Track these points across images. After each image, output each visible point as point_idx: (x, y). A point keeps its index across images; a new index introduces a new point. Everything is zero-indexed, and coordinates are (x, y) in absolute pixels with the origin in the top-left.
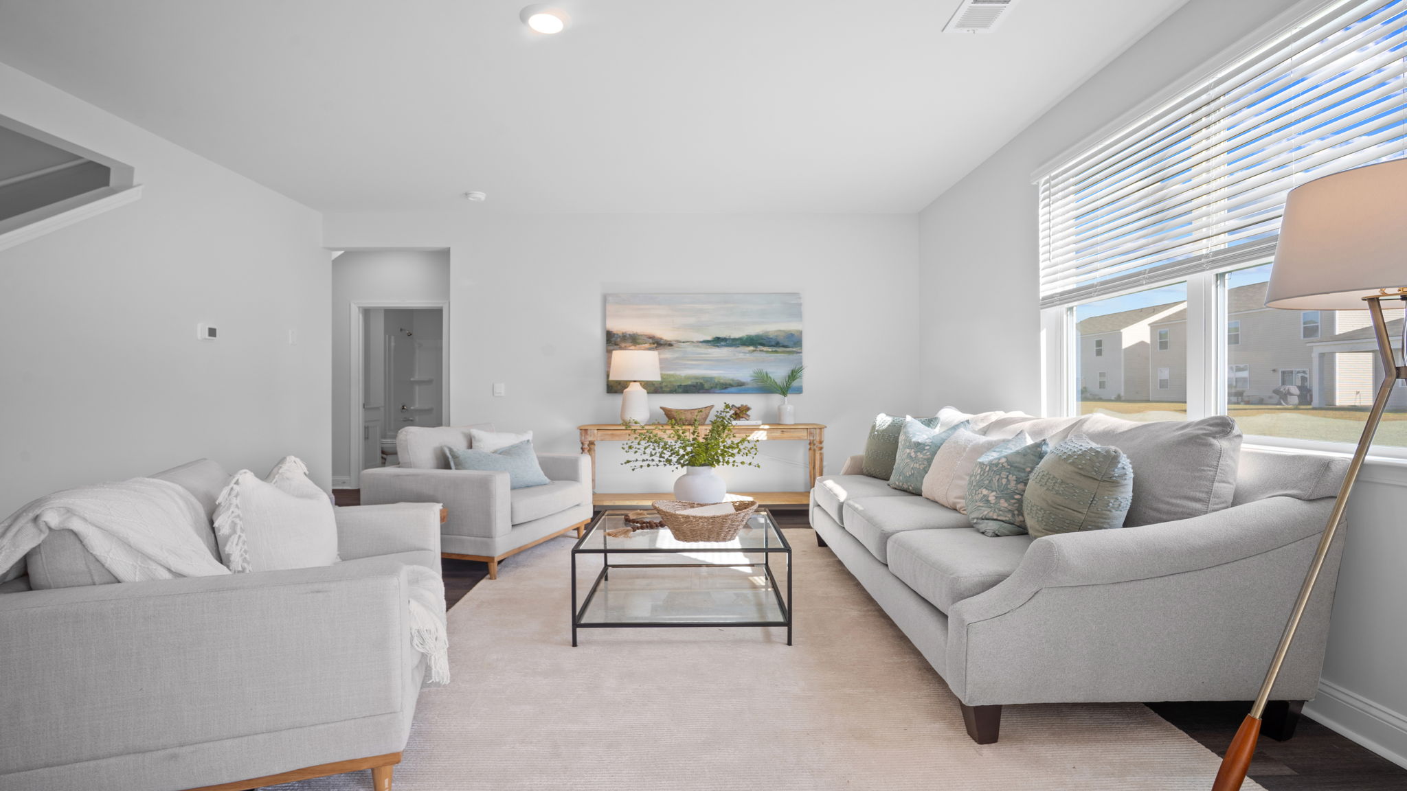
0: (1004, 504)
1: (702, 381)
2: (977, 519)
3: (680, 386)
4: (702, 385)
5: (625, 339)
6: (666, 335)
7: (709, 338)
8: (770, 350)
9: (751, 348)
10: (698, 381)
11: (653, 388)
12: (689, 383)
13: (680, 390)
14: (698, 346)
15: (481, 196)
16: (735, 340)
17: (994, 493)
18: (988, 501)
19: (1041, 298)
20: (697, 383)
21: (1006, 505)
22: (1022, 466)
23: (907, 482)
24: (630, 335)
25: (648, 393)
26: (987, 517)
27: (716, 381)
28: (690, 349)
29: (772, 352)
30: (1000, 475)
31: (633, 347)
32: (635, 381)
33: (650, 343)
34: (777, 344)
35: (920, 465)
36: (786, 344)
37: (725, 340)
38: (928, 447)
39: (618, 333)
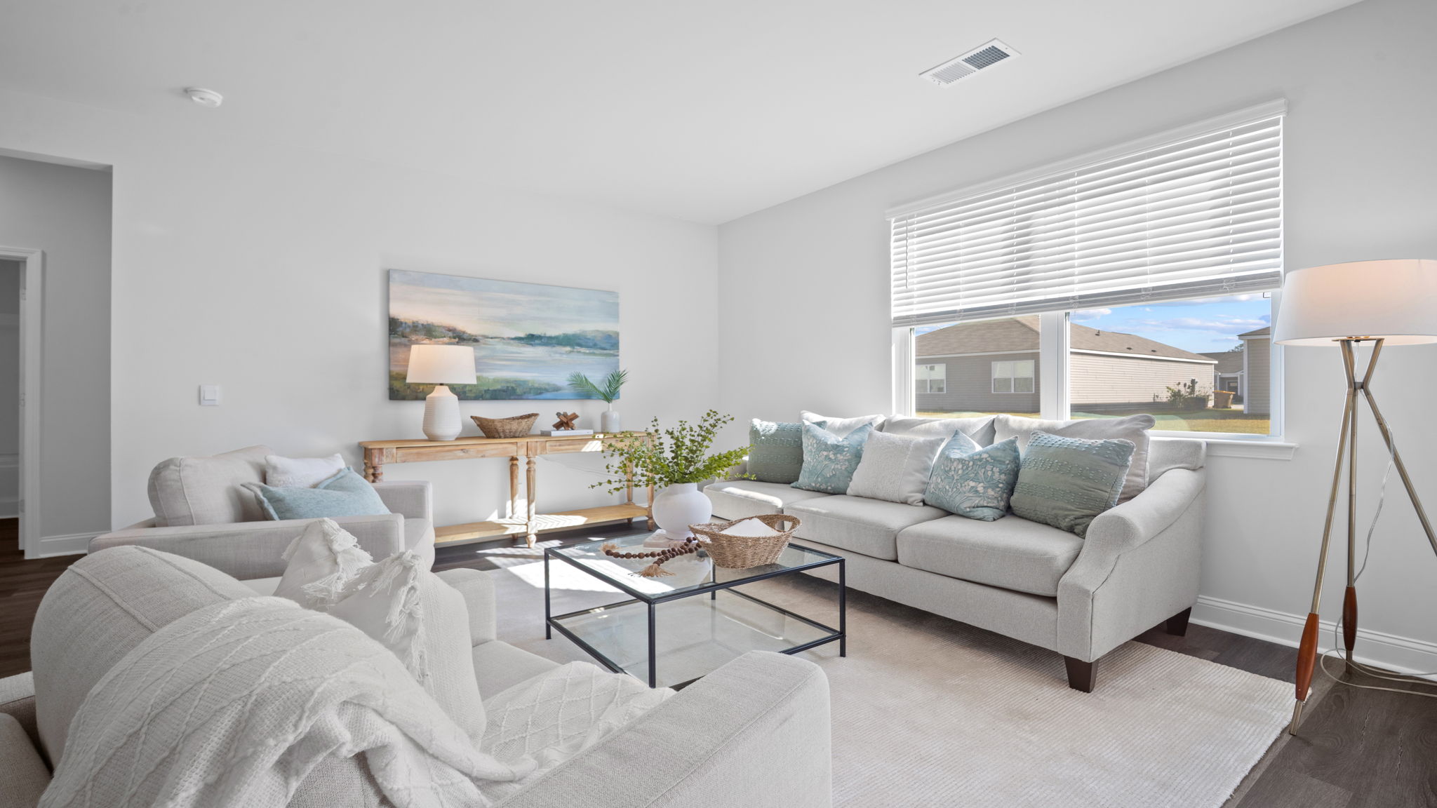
0: (991, 492)
1: (514, 385)
2: (969, 507)
3: (487, 391)
4: (513, 390)
5: (416, 331)
6: (470, 329)
7: (522, 335)
8: (588, 351)
9: (568, 349)
10: (509, 385)
11: (463, 393)
12: (498, 387)
13: (488, 396)
14: (509, 344)
15: (217, 98)
16: (550, 338)
17: (982, 484)
18: (977, 491)
19: (892, 318)
20: (508, 387)
21: (993, 493)
22: (1003, 459)
23: (826, 483)
24: (423, 325)
25: (459, 399)
26: (979, 505)
27: (530, 385)
28: (499, 346)
29: (590, 354)
30: (985, 468)
31: (427, 341)
32: (441, 384)
33: (450, 337)
34: (595, 346)
35: (841, 466)
36: (603, 346)
37: (539, 337)
38: (846, 449)
39: (407, 321)
